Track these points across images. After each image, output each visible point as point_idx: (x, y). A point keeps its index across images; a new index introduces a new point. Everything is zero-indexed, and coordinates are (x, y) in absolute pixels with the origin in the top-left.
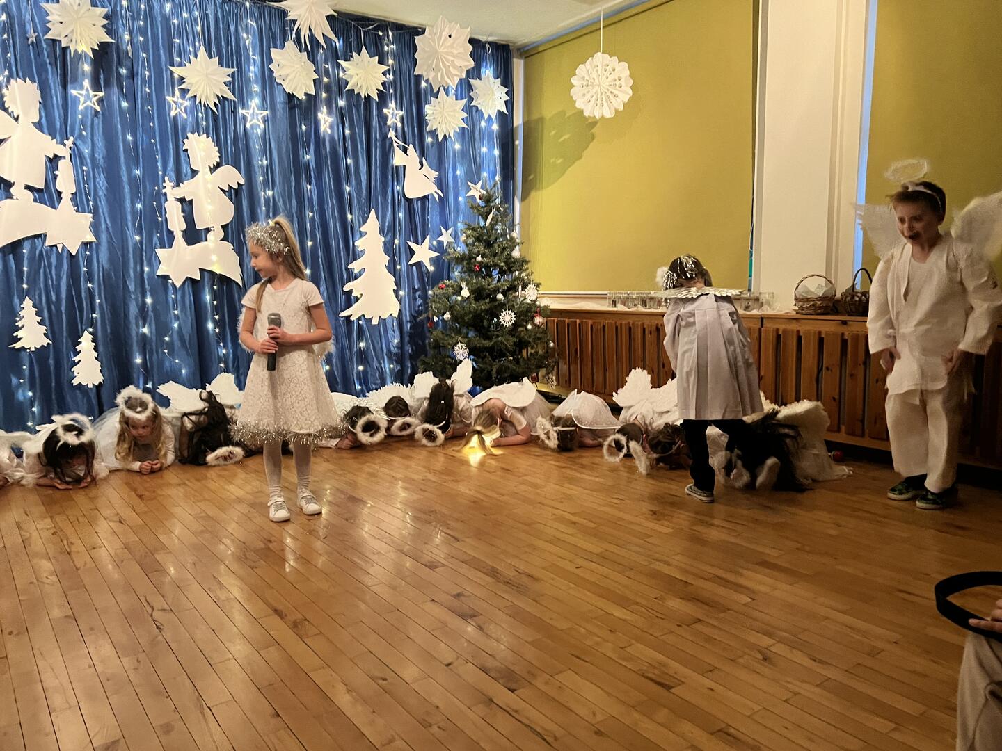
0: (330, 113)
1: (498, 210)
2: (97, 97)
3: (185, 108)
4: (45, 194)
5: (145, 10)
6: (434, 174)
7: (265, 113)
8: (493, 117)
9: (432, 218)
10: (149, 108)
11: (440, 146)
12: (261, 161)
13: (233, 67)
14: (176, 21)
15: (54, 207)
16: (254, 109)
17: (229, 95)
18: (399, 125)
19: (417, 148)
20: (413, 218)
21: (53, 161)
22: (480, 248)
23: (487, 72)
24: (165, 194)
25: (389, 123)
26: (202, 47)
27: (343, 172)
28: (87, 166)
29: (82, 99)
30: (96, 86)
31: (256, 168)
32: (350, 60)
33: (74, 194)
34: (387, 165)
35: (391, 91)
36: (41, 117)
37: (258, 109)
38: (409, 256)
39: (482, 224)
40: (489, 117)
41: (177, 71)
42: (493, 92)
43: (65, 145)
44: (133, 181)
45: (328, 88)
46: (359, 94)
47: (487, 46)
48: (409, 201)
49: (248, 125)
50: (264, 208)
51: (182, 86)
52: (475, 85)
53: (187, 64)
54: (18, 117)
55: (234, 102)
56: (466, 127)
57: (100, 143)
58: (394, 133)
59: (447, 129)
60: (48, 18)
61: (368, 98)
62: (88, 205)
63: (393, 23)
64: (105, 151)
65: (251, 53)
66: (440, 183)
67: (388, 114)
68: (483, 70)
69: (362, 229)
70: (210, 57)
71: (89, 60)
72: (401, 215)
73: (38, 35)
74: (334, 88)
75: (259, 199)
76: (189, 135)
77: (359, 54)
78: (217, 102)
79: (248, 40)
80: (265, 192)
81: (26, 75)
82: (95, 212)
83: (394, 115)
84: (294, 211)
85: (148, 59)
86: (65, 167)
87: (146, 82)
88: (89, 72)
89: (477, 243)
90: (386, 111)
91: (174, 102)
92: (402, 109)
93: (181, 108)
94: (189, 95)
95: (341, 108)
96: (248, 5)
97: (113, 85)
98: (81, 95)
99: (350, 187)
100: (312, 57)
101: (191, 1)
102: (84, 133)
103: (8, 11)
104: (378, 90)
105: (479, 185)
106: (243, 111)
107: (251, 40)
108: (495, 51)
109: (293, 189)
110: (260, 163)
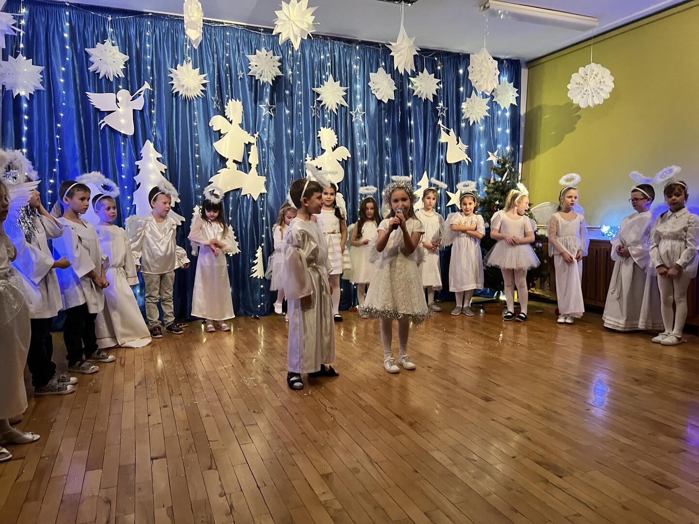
1: (511, 170)
2: (272, 108)
4: (243, 165)
5: (300, 55)
6: (465, 147)
7: (364, 112)
9: (462, 174)
10: (300, 113)
11: (471, 129)
12: (360, 142)
14: (317, 60)
15: (246, 172)
16: (357, 110)
17: (344, 104)
18: (445, 116)
19: (456, 131)
21: (248, 146)
22: (497, 196)
24: (306, 164)
25: (438, 115)
26: (331, 75)
27: (409, 148)
28: (265, 148)
29: (264, 110)
30: (272, 102)
31: (357, 147)
32: (416, 77)
33: (258, 165)
34: (437, 142)
35: (441, 95)
36: (242, 121)
37: (360, 110)
38: (447, 201)
40: (505, 108)
41: (316, 90)
42: (508, 92)
43: (254, 137)
44: (289, 156)
45: (402, 95)
46: (421, 98)
47: (505, 61)
48: (449, 165)
49: (353, 120)
50: (360, 172)
51: (318, 99)
53: (321, 85)
54: (232, 120)
55: (346, 107)
56: (489, 115)
57: (272, 134)
58: (441, 122)
59: (476, 118)
60: (250, 64)
61: (427, 100)
62: (264, 171)
64: (275, 139)
65: (358, 76)
66: (469, 153)
67: (438, 110)
68: (501, 78)
69: (418, 184)
70: (335, 82)
71: (270, 87)
72: (443, 174)
73: (244, 74)
74: (405, 95)
75: (358, 166)
76: (322, 128)
78: (337, 108)
79: (356, 68)
80: (361, 162)
81: (237, 97)
82: (267, 175)
83: (442, 110)
84: (378, 173)
85: (301, 84)
86: (254, 149)
87: (299, 98)
88: (269, 94)
89: (496, 192)
90: (437, 108)
91: (314, 109)
92: (447, 106)
93: (317, 113)
94: (322, 104)
95: (409, 107)
96: (358, 47)
97: (282, 101)
98: (264, 107)
99: (412, 157)
100: (394, 75)
101: (326, 48)
102: (265, 129)
103: (228, 60)
104: (433, 95)
105: (496, 153)
106: (351, 112)
107: (358, 69)
108: (509, 65)
109: (378, 160)
110: (359, 144)
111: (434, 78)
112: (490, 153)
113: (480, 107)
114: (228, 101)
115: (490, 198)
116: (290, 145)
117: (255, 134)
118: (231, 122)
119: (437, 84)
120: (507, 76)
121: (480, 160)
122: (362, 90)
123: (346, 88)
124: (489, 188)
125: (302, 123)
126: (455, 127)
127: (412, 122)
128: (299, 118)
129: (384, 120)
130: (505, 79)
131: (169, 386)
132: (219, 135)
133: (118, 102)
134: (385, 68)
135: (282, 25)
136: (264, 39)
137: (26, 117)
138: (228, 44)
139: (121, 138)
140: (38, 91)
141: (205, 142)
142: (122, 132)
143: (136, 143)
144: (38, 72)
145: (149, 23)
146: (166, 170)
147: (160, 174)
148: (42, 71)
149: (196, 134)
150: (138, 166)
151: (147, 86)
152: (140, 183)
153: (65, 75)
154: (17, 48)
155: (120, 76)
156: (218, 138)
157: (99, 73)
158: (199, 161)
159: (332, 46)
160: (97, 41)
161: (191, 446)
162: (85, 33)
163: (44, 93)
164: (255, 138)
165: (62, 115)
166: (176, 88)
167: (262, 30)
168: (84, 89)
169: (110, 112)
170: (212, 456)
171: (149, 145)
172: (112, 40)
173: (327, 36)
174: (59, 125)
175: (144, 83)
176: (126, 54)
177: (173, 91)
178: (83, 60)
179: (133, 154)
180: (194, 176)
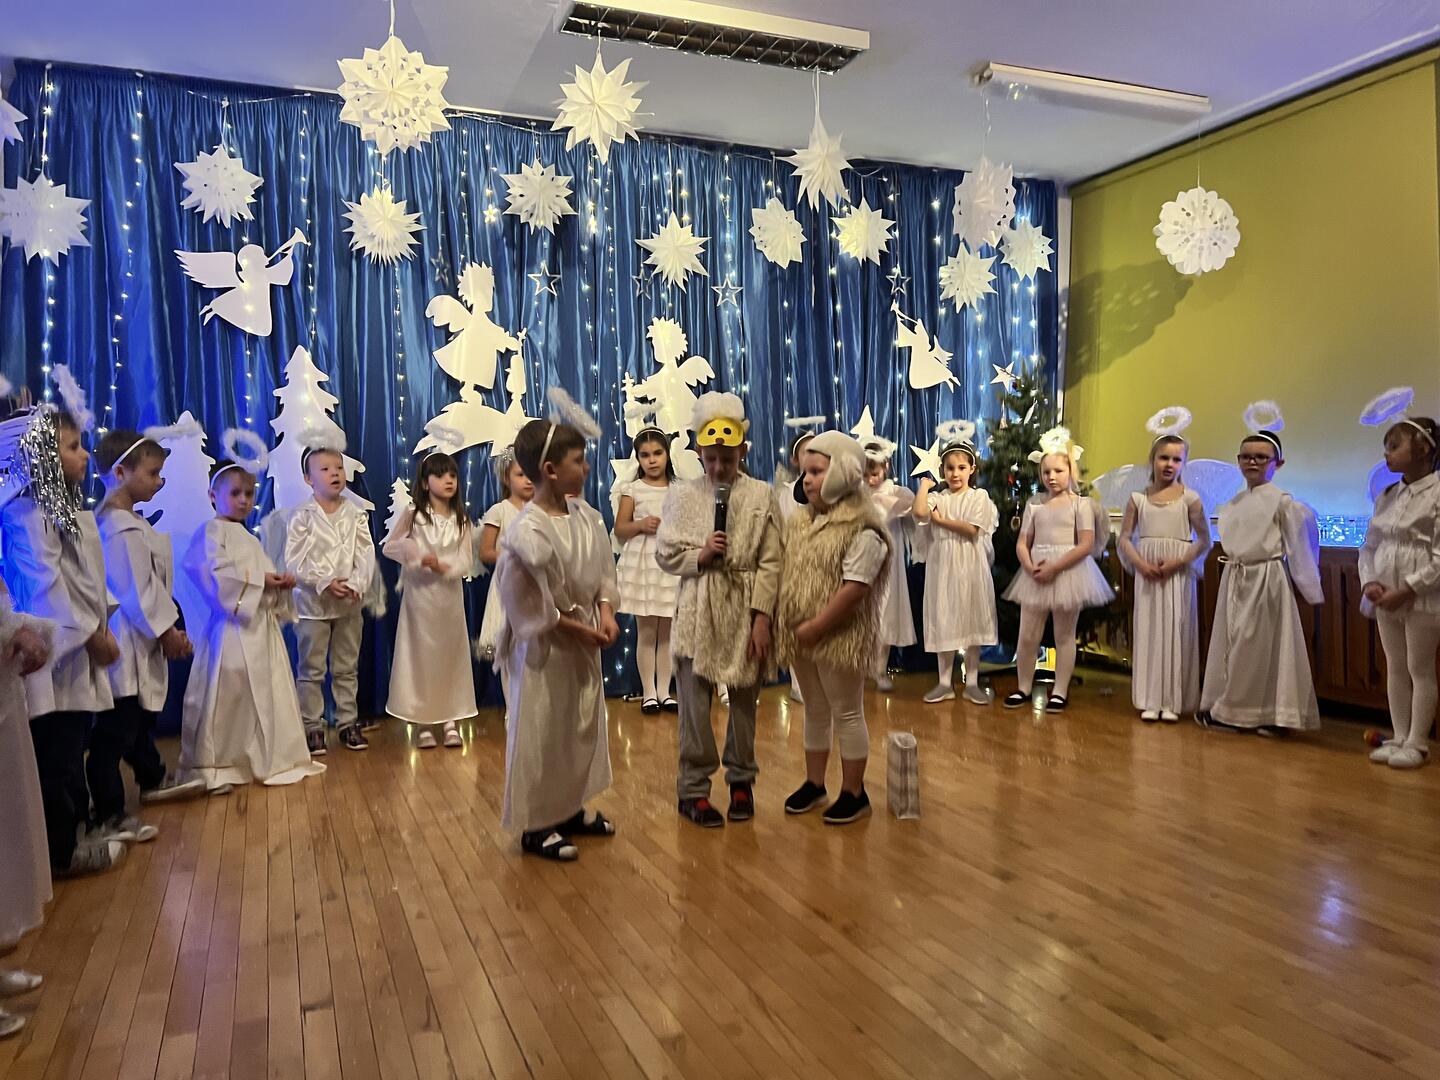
2: (554, 280)
4: (494, 396)
5: (612, 175)
6: (949, 356)
7: (740, 289)
8: (1032, 280)
9: (942, 409)
10: (611, 290)
11: (957, 319)
12: (733, 349)
13: (706, 236)
14: (645, 185)
15: (502, 411)
16: (727, 284)
17: (702, 271)
18: (906, 295)
19: (926, 323)
20: (918, 413)
21: (505, 357)
22: (1016, 453)
24: (624, 393)
25: (892, 292)
26: (673, 214)
27: (832, 360)
28: (540, 362)
29: (538, 283)
30: (554, 267)
31: (728, 359)
32: (846, 217)
33: (524, 395)
34: (889, 346)
35: (897, 251)
36: (493, 307)
37: (733, 284)
38: (912, 464)
40: (1025, 276)
41: (644, 244)
42: (1032, 245)
43: (517, 338)
44: (590, 375)
45: (817, 253)
46: (855, 259)
47: (1025, 184)
48: (915, 393)
49: (720, 304)
51: (648, 262)
52: (1009, 237)
53: (654, 234)
54: (472, 306)
55: (706, 277)
56: (994, 292)
57: (554, 333)
58: (898, 306)
59: (969, 297)
60: (508, 191)
61: (868, 262)
62: (538, 408)
63: (902, 165)
64: (559, 343)
65: (727, 216)
66: (956, 367)
67: (891, 280)
68: (1018, 216)
70: (682, 225)
71: (550, 238)
72: (903, 411)
74: (824, 254)
76: (655, 320)
78: (687, 279)
79: (725, 200)
80: (736, 386)
81: (482, 259)
83: (899, 282)
84: (770, 410)
85: (612, 231)
86: (517, 363)
87: (609, 260)
88: (547, 251)
89: (1011, 447)
90: (889, 277)
91: (639, 281)
92: (910, 274)
93: (645, 288)
94: (655, 272)
95: (832, 275)
96: (727, 158)
97: (574, 265)
98: (538, 278)
99: (839, 377)
100: (800, 215)
101: (662, 160)
102: (540, 323)
103: (466, 185)
104: (880, 251)
105: (1009, 368)
106: (714, 288)
107: (728, 201)
108: (1034, 191)
109: (769, 383)
110: (731, 351)
111: (883, 217)
112: (997, 368)
113: (977, 276)
114: (464, 267)
115: (1000, 459)
116: (591, 354)
117: (519, 333)
118: (470, 309)
119: (889, 230)
120: (1029, 214)
121: (977, 382)
122: (736, 244)
123: (705, 239)
124: (996, 438)
125: (616, 310)
126: (926, 317)
127: (839, 307)
128: (609, 301)
129: (782, 302)
130: (1024, 219)
131: (339, 853)
132: (446, 335)
133: (241, 270)
134: (783, 199)
135: (574, 112)
136: (537, 143)
137: (51, 302)
138: (465, 152)
139: (244, 343)
140: (77, 250)
141: (418, 351)
142: (249, 330)
143: (276, 351)
144: (78, 211)
145: (305, 112)
146: (336, 406)
147: (325, 414)
148: (86, 209)
149: (400, 334)
150: (279, 398)
151: (299, 237)
152: (282, 435)
153: (134, 217)
154: (37, 162)
155: (245, 217)
156: (444, 341)
157: (203, 212)
158: (404, 388)
159: (675, 156)
160: (200, 148)
161: (385, 980)
162: (176, 132)
163: (88, 255)
164: (520, 339)
165: (124, 296)
166: (359, 241)
167: (534, 124)
168: (171, 244)
169: (222, 291)
170: (429, 1000)
171: (303, 355)
172: (230, 145)
173: (664, 136)
174: (118, 317)
175: (293, 232)
176: (257, 175)
177: (352, 246)
178: (171, 186)
179: (270, 376)
180: (394, 418)
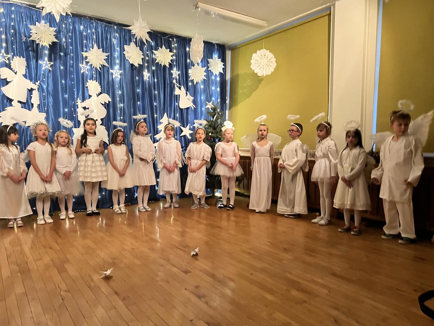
0: (148, 72)
1: (219, 114)
2: (50, 64)
3: (88, 69)
4: (27, 105)
5: (72, 29)
6: (192, 98)
7: (121, 72)
8: (218, 75)
9: (191, 116)
10: (72, 69)
11: (195, 87)
12: (119, 92)
13: (108, 53)
14: (85, 34)
15: (30, 110)
16: (116, 70)
17: (106, 64)
18: (178, 77)
19: (185, 87)
20: (182, 116)
21: (31, 91)
22: (211, 130)
23: (215, 56)
24: (77, 105)
25: (173, 76)
26: (95, 44)
28: (45, 93)
29: (44, 65)
30: (50, 60)
31: (117, 95)
32: (157, 50)
33: (39, 104)
35: (175, 63)
36: (26, 73)
37: (118, 70)
38: (181, 133)
39: (212, 119)
40: (216, 74)
41: (85, 54)
42: (218, 65)
43: (36, 84)
44: (64, 100)
45: (148, 62)
46: (161, 65)
47: (216, 45)
48: (181, 110)
49: (114, 77)
50: (119, 112)
51: (87, 60)
52: (211, 62)
53: (89, 51)
54: (16, 72)
55: (108, 67)
56: (206, 79)
57: (51, 84)
58: (175, 81)
59: (198, 80)
60: (31, 31)
61: (165, 66)
62: (45, 109)
63: (176, 35)
64: (53, 87)
65: (116, 47)
66: (194, 102)
67: (173, 73)
68: (214, 55)
69: (161, 121)
70: (99, 48)
71: (48, 49)
72: (177, 115)
73: (27, 39)
74: (151, 62)
75: (117, 107)
76: (89, 80)
77: (161, 48)
78: (101, 67)
79: (115, 41)
80: (119, 104)
81: (21, 55)
82: (47, 112)
83: (176, 73)
85: (73, 49)
86: (36, 93)
87: (71, 58)
88: (47, 55)
89: (209, 128)
91: (83, 67)
92: (179, 71)
93: (85, 70)
94: (89, 64)
95: (153, 70)
96: (115, 27)
97: (58, 59)
98: (44, 63)
99: (156, 103)
102: (45, 80)
105: (211, 103)
106: (112, 71)
108: (219, 48)
109: (132, 104)
111: (170, 52)
112: (207, 103)
113: (200, 73)
114: (13, 57)
116: (65, 91)
118: (16, 73)
119: (172, 56)
120: (217, 54)
121: (201, 107)
125: (74, 76)
126: (185, 85)
127: (156, 80)
128: (71, 73)
129: (136, 77)
132: (6, 82)
134: (136, 43)
138: (14, 16)
159: (96, 25)
164: (37, 85)
173: (92, 17)
